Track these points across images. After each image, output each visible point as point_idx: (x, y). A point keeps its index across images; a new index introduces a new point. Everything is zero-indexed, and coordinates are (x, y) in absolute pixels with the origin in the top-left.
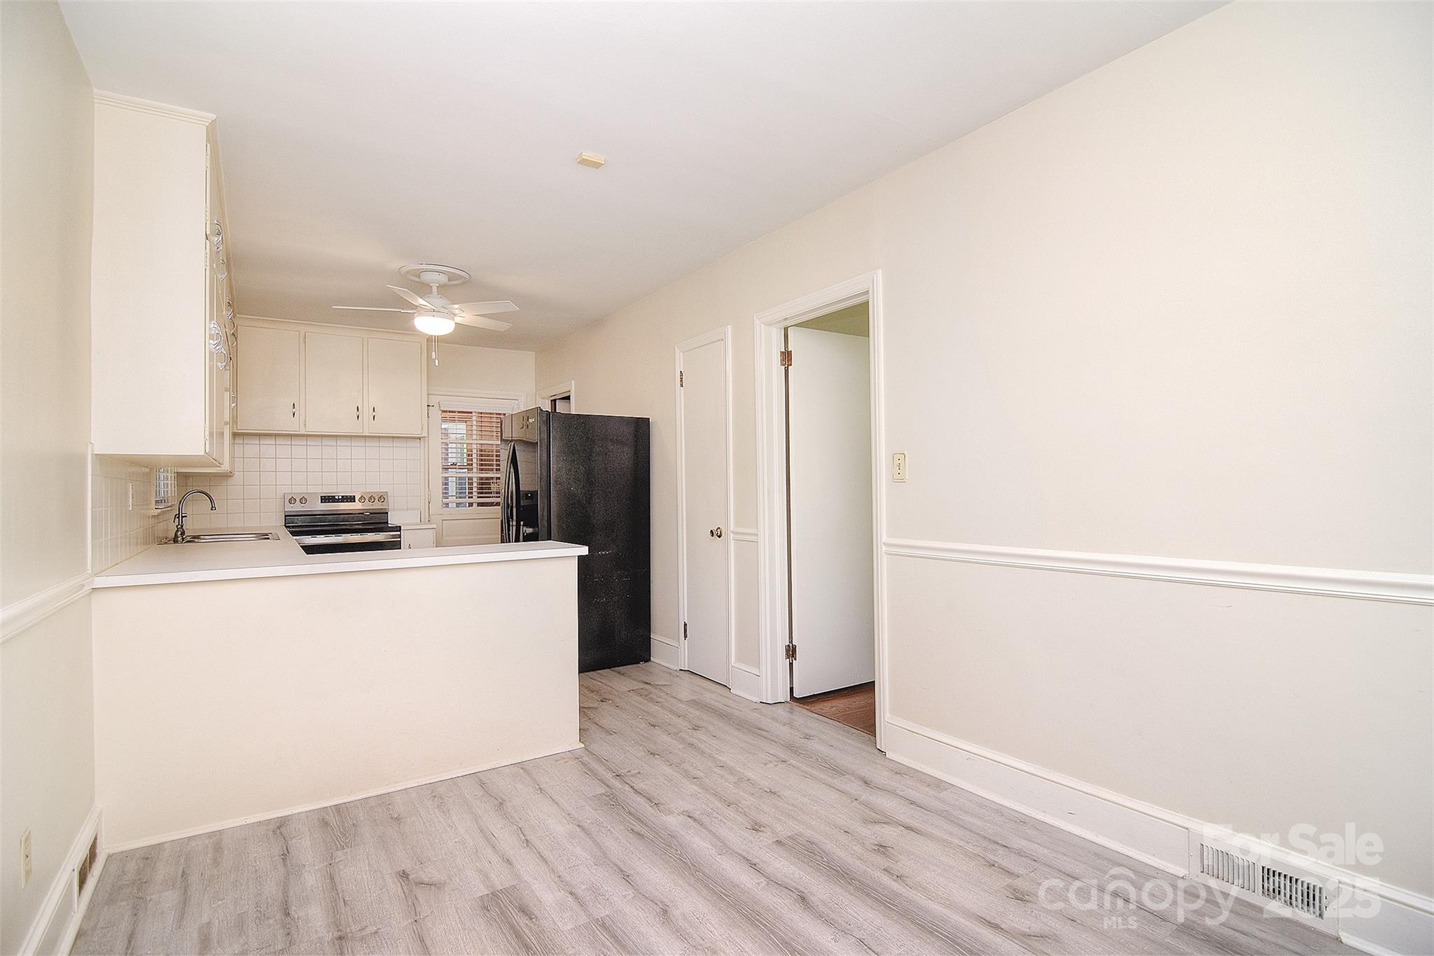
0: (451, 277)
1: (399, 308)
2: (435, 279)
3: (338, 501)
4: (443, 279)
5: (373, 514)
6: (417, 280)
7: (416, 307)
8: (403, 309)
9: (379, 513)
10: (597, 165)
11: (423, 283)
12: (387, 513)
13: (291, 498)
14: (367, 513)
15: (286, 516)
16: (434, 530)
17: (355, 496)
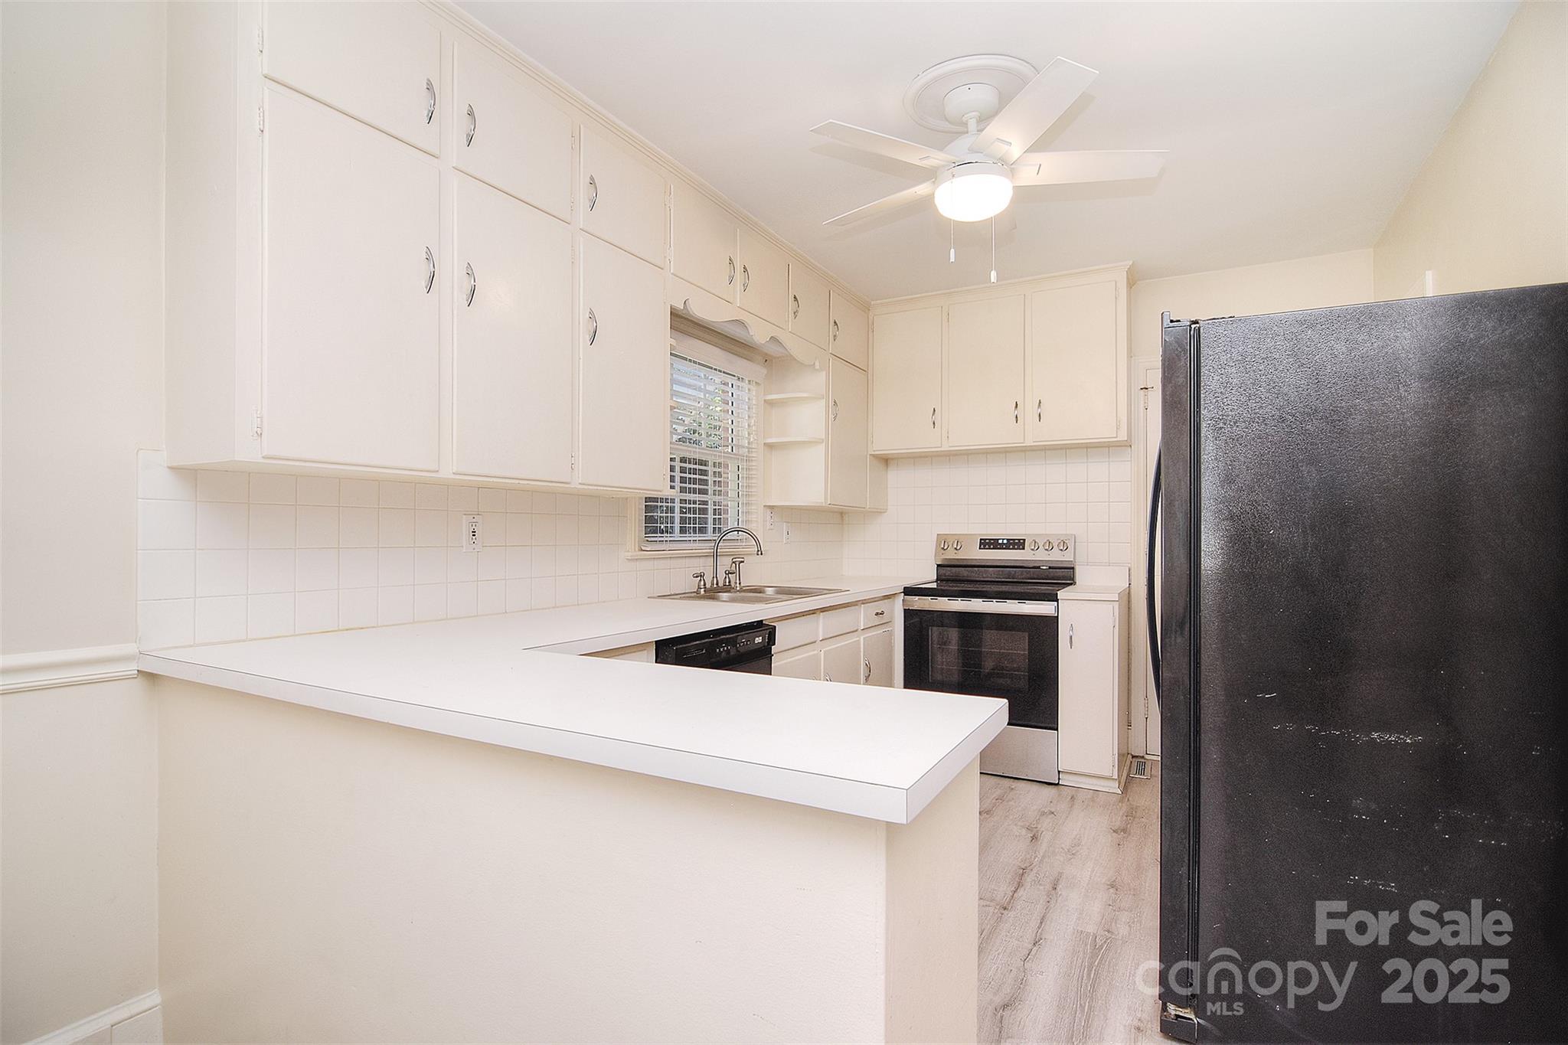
3: (1002, 547)
5: (1052, 568)
9: (1060, 568)
12: (1073, 568)
13: (943, 542)
14: (1044, 568)
15: (938, 565)
16: (1116, 605)
17: (1024, 540)
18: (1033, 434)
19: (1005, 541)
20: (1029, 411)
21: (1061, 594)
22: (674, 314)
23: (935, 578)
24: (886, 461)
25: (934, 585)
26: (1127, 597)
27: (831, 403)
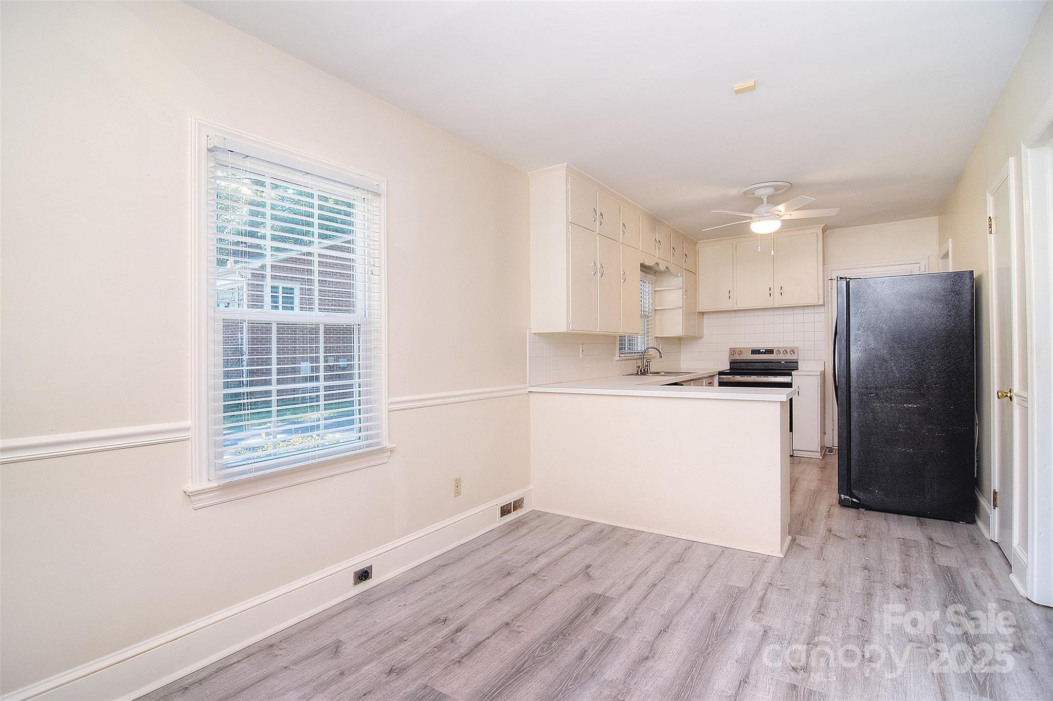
0: (777, 189)
1: (740, 221)
2: (764, 193)
3: (762, 353)
4: (770, 191)
5: (788, 362)
6: (753, 196)
7: (750, 218)
8: (743, 221)
9: (790, 362)
10: (753, 88)
11: (756, 198)
12: (797, 362)
13: (733, 351)
14: (783, 362)
15: (730, 363)
16: (819, 377)
17: (773, 350)
18: (778, 301)
19: (764, 351)
20: (777, 291)
21: (793, 373)
22: (642, 265)
23: (729, 368)
24: (703, 313)
25: (729, 371)
26: (823, 375)
27: (684, 291)
